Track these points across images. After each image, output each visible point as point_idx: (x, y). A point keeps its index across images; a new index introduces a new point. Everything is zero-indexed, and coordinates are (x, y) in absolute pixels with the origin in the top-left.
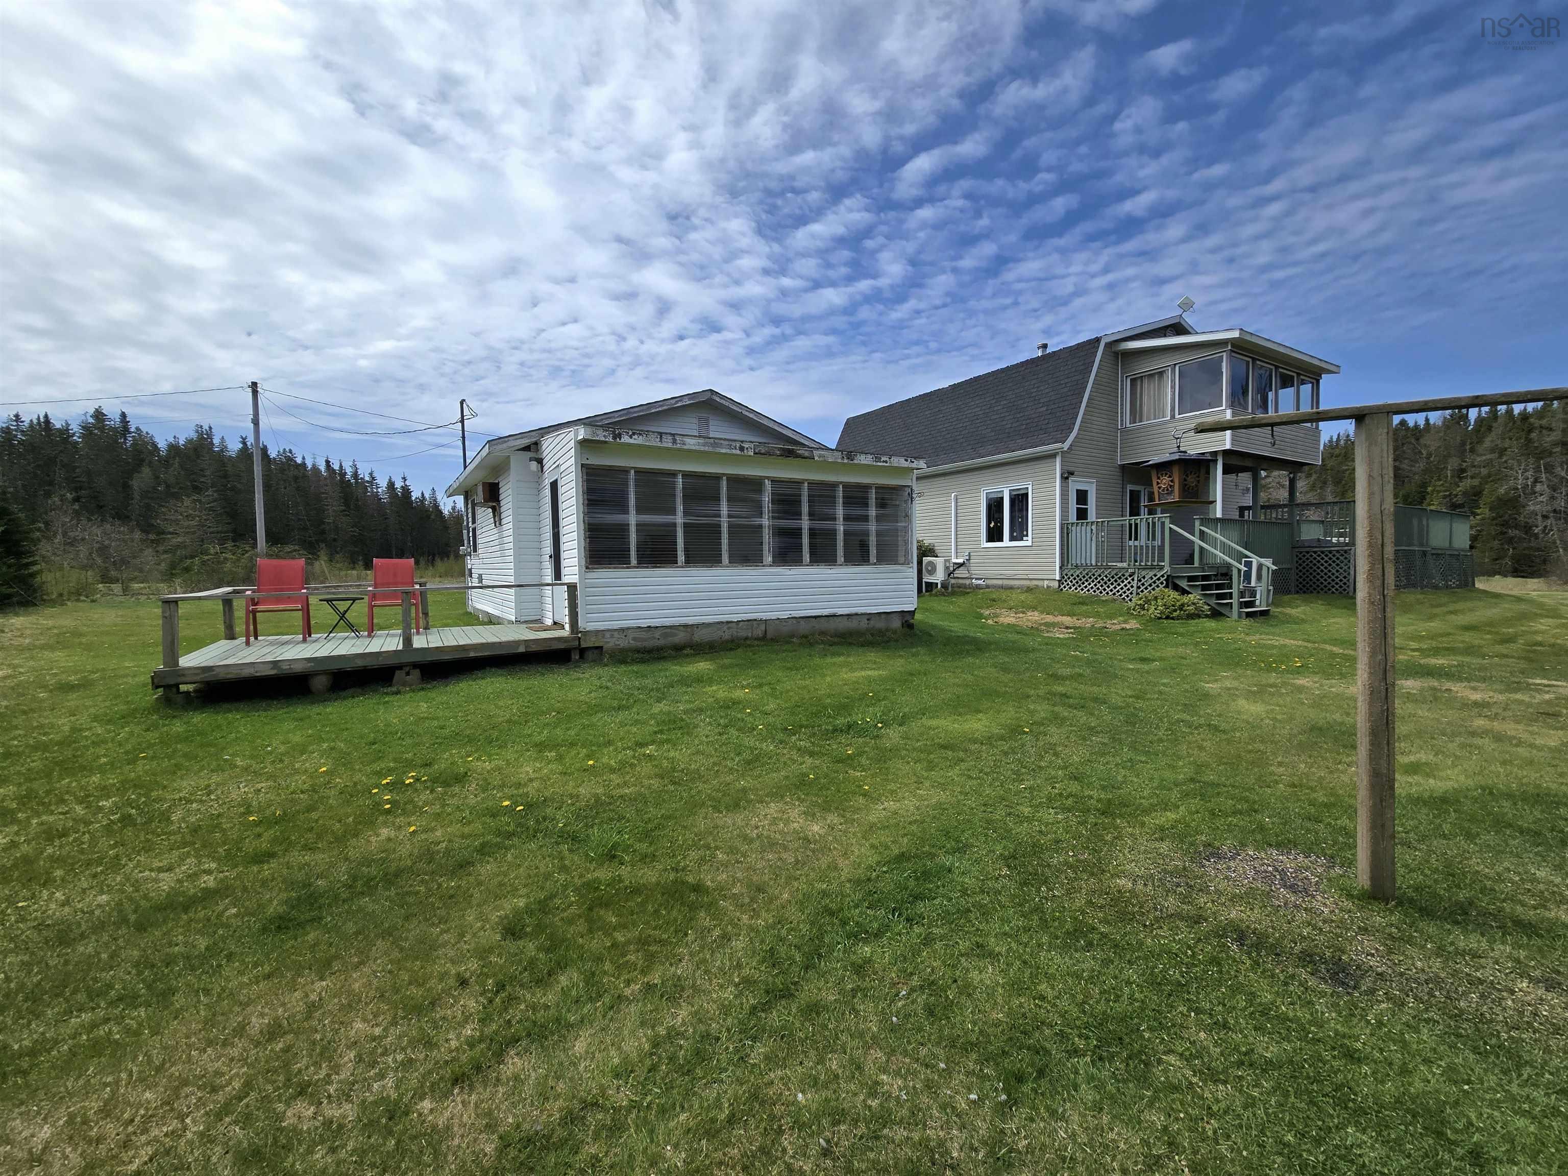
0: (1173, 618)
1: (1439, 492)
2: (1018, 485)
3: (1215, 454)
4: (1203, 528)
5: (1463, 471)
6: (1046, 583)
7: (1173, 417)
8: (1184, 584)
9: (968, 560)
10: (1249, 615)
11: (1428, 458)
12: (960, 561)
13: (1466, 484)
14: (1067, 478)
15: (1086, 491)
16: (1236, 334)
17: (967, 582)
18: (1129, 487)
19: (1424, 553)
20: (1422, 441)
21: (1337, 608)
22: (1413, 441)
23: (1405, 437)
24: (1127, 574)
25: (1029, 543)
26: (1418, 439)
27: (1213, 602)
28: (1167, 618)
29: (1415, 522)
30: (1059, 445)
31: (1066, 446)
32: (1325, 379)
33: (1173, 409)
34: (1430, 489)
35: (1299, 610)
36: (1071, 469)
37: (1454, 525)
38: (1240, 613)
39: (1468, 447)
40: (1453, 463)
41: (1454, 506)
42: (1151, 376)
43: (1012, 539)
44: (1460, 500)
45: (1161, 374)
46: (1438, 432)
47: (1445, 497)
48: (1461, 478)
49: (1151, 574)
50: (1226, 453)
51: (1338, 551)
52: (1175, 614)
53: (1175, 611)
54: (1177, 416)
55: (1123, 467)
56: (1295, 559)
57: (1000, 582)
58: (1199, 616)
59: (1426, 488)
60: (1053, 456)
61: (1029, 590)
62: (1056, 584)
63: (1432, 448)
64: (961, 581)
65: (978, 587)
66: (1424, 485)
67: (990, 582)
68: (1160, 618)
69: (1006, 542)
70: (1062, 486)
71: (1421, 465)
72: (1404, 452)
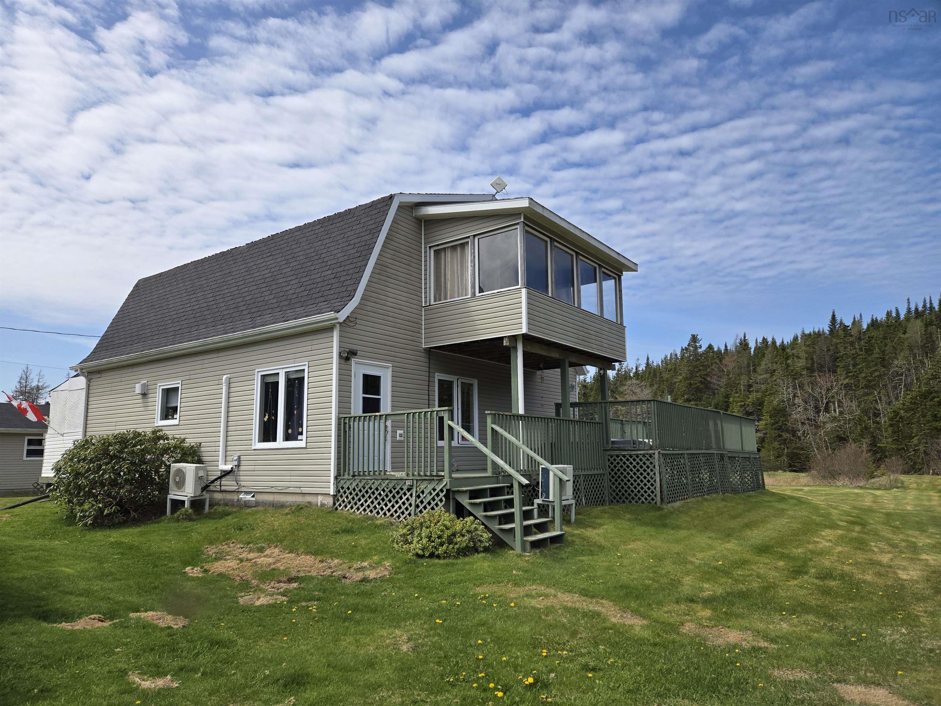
0: (438, 557)
1: (737, 402)
2: (293, 367)
3: (514, 338)
4: (494, 426)
5: (750, 386)
6: (320, 498)
7: (474, 294)
8: (465, 501)
9: (238, 466)
10: (536, 545)
11: (728, 375)
12: (228, 467)
13: (753, 396)
14: (347, 359)
15: (378, 378)
16: (525, 203)
17: (235, 497)
18: (438, 376)
19: (722, 456)
20: (724, 362)
21: (644, 524)
22: (718, 361)
23: (713, 358)
24: (405, 488)
25: (302, 444)
26: (721, 361)
27: (496, 527)
28: (432, 555)
29: (711, 423)
30: (332, 315)
31: (343, 315)
32: (626, 275)
33: (473, 287)
34: (731, 399)
35: (600, 531)
36: (355, 347)
37: (743, 429)
38: (523, 543)
39: (752, 368)
40: (744, 380)
41: (749, 414)
42: (454, 248)
43: (287, 438)
44: (750, 409)
45: (463, 246)
46: (733, 356)
47: (741, 406)
48: (750, 392)
49: (430, 487)
50: (526, 338)
51: (644, 455)
52: (441, 550)
53: (442, 544)
54: (478, 294)
55: (429, 351)
56: (608, 463)
57: (269, 498)
58: (475, 550)
59: (729, 398)
60: (330, 329)
61: (300, 508)
62: (330, 501)
63: (730, 368)
64: (229, 497)
65: (247, 505)
66: (727, 396)
67: (260, 498)
68: (422, 557)
69: (280, 443)
70: (340, 369)
71: (724, 380)
72: (713, 370)
